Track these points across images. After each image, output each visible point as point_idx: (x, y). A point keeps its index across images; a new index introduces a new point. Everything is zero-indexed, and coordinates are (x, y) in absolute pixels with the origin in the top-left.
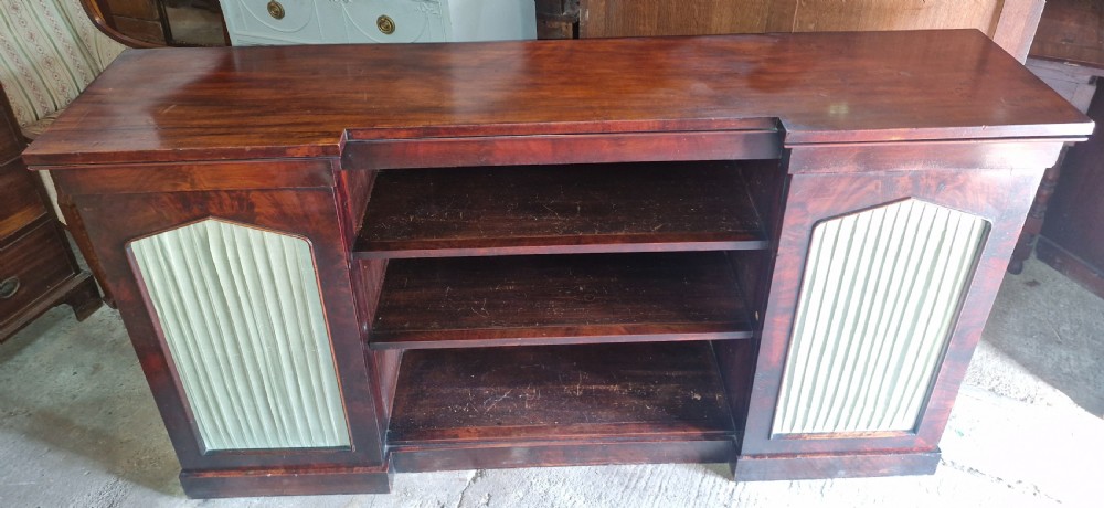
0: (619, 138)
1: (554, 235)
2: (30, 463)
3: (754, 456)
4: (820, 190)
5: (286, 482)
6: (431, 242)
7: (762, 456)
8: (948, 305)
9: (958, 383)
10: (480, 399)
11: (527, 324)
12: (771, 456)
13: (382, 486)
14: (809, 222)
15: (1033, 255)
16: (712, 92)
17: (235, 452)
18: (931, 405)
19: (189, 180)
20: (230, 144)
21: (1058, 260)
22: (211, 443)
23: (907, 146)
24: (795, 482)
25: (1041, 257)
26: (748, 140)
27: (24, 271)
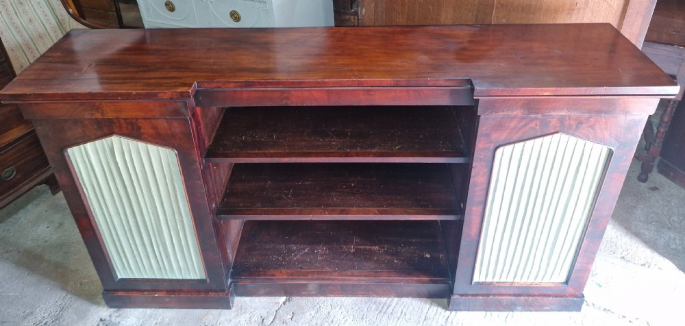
0: (370, 90)
1: (332, 151)
2: (17, 281)
3: (462, 295)
4: (499, 126)
5: (167, 300)
6: (254, 153)
7: (466, 295)
8: (587, 202)
9: (595, 253)
10: (290, 252)
11: (315, 207)
12: (473, 295)
13: (227, 306)
14: (492, 146)
15: (655, 170)
16: (431, 62)
17: (136, 280)
18: (577, 266)
19: (100, 111)
20: (123, 89)
21: (672, 174)
22: (121, 274)
23: (555, 99)
24: (489, 313)
25: (661, 172)
26: (453, 93)
27: (19, 164)
